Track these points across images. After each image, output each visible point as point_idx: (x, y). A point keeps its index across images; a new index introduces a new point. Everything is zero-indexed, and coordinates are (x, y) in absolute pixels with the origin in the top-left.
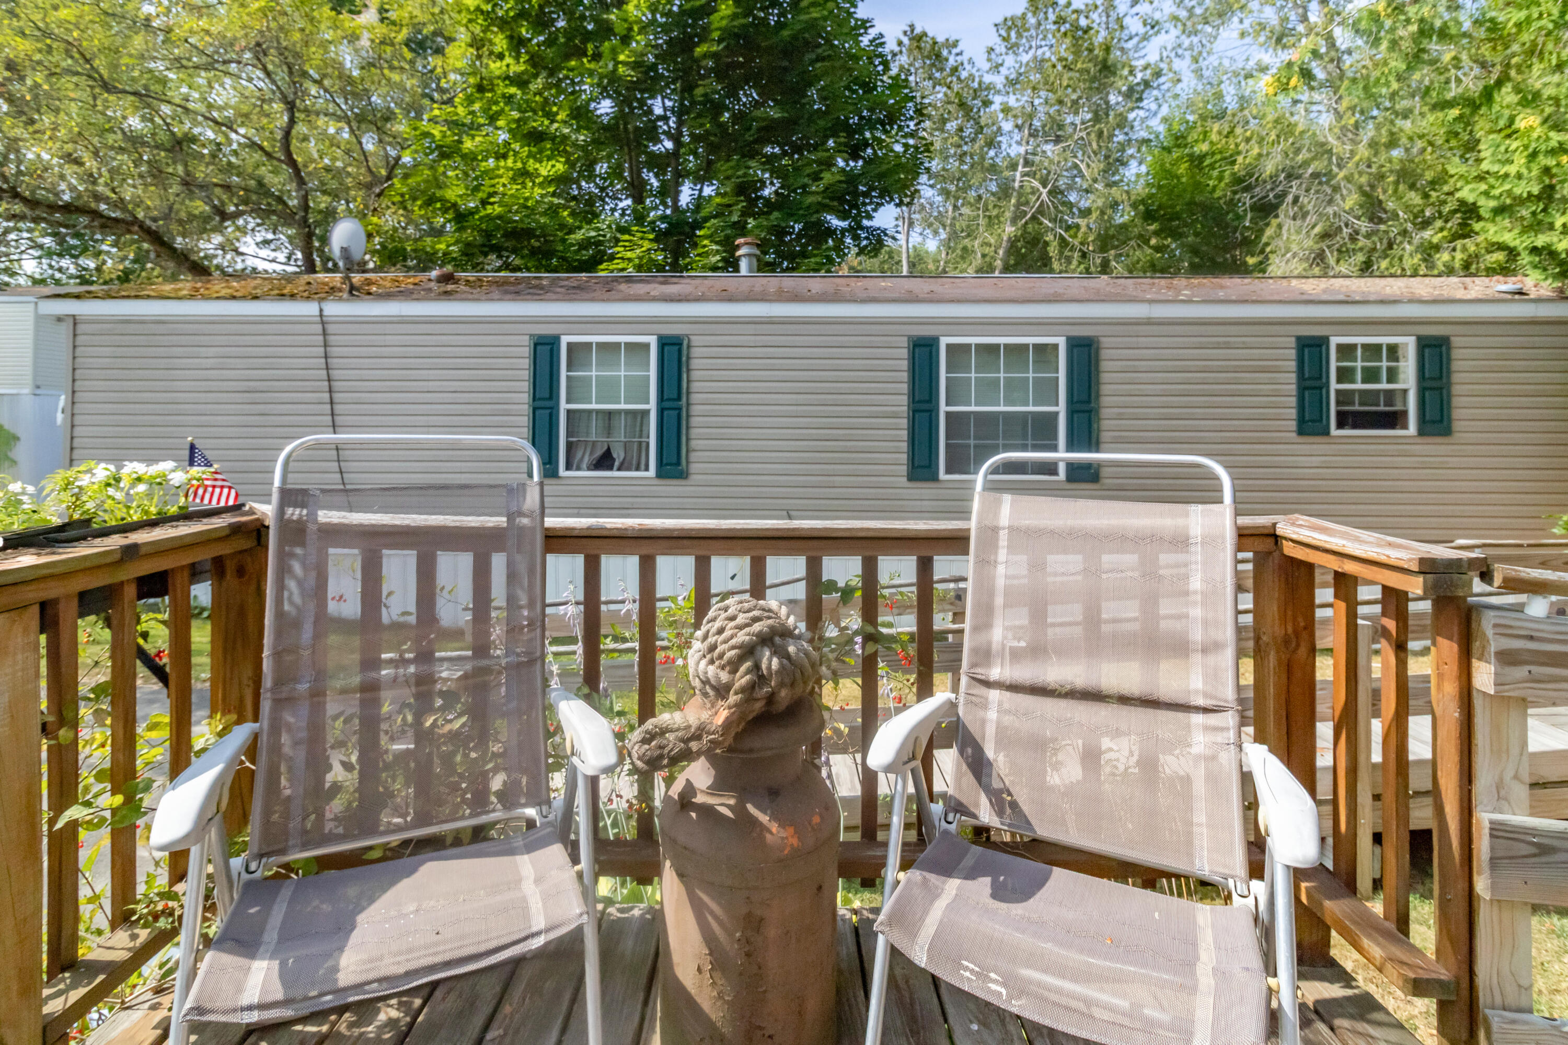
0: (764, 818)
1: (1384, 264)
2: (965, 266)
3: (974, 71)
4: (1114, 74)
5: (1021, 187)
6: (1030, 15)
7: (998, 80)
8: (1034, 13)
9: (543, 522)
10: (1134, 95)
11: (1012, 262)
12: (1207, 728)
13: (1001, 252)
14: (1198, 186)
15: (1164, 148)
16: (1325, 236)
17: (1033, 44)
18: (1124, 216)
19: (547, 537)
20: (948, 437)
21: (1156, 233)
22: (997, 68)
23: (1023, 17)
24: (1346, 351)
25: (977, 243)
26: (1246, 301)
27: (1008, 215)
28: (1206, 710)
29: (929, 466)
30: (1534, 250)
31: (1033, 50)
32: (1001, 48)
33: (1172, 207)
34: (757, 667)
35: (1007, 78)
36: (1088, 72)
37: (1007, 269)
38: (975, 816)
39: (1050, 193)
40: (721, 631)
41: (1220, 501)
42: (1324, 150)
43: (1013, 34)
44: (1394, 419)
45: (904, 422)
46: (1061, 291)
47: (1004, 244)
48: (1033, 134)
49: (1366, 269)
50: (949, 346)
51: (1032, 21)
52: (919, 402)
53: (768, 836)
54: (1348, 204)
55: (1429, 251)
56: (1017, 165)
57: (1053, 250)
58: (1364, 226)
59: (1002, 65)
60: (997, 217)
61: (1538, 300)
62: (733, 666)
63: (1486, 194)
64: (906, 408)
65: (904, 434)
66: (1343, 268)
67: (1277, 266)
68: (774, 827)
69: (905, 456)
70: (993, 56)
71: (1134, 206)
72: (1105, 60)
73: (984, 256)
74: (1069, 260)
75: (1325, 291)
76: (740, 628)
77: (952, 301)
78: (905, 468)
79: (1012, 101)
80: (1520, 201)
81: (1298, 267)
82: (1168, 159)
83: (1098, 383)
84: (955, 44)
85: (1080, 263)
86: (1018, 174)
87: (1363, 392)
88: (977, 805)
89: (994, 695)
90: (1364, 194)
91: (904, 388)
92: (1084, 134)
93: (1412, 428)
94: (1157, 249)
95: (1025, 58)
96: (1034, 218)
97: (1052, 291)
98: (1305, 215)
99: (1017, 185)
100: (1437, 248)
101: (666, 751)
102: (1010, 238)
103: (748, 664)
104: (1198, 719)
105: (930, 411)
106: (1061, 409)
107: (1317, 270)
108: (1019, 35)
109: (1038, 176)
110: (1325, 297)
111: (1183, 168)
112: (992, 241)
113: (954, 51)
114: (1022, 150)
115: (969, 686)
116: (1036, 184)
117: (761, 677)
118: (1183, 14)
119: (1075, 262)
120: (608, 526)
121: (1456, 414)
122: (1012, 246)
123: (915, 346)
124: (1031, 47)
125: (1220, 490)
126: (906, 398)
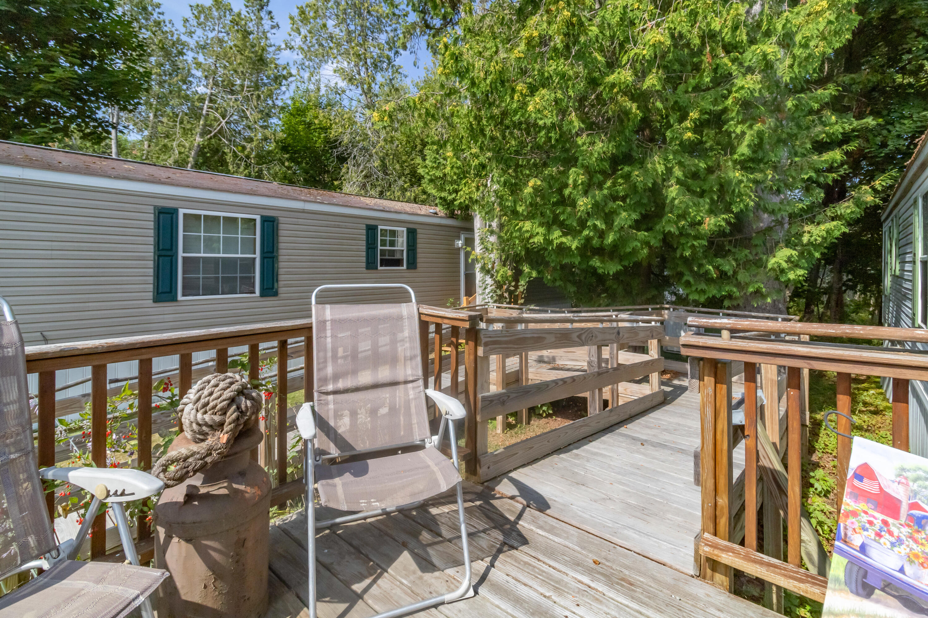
0: (242, 487)
1: (388, 194)
2: (166, 157)
3: (173, 29)
4: (267, 66)
5: (208, 115)
6: (214, 9)
7: (192, 43)
8: (217, 10)
9: (23, 350)
10: (278, 80)
11: (201, 161)
12: (414, 388)
13: (193, 153)
14: (309, 140)
15: (291, 114)
16: (366, 177)
17: (216, 28)
18: (271, 147)
19: (28, 361)
20: (184, 272)
21: (288, 160)
22: (191, 34)
23: (210, 9)
24: (384, 232)
25: (175, 144)
26: (347, 206)
27: (198, 130)
28: (412, 381)
29: (170, 292)
30: (441, 198)
31: (216, 32)
32: (194, 22)
33: (296, 147)
34: (238, 408)
35: (197, 42)
36: (251, 58)
37: (197, 166)
38: (329, 454)
39: (226, 123)
40: (211, 394)
41: (411, 301)
42: (366, 137)
43: (202, 16)
44: (398, 263)
45: (151, 264)
46: (255, 188)
47: (195, 148)
48: (216, 84)
49: (381, 195)
50: (185, 215)
51: (216, 14)
52: (163, 250)
53: (247, 495)
54: (376, 164)
55: (404, 190)
56: (204, 99)
57: (229, 158)
58: (380, 174)
59: (194, 33)
60: (191, 130)
61: (441, 217)
62: (224, 411)
63: (428, 173)
64: (152, 254)
65: (151, 271)
66: (373, 192)
67: (347, 188)
68: (248, 489)
69: (152, 286)
70: (188, 25)
71: (277, 142)
72: (261, 55)
73: (180, 153)
74: (238, 166)
75: (375, 204)
76: (224, 389)
77: (188, 186)
78: (151, 294)
79: (201, 59)
80: (437, 178)
81: (355, 189)
82: (293, 121)
83: (278, 242)
84: (158, 6)
85: (245, 169)
86: (205, 107)
87: (389, 250)
88: (329, 448)
89: (331, 397)
90: (382, 161)
91: (151, 240)
92: (249, 94)
93: (405, 267)
94: (289, 168)
95: (211, 35)
96: (215, 136)
97: (249, 188)
98: (359, 165)
99: (204, 112)
100: (406, 190)
101: (190, 468)
102: (199, 145)
103: (234, 407)
104: (410, 385)
105: (172, 256)
106: (257, 256)
107: (363, 192)
108: (206, 18)
109: (219, 111)
110: (376, 208)
111: (301, 128)
112: (187, 145)
113: (157, 10)
114: (209, 92)
115: (319, 397)
116: (218, 115)
117: (242, 412)
118: (306, 48)
119: (242, 168)
120: (80, 347)
121: (419, 260)
122: (200, 151)
123: (160, 213)
124: (214, 29)
125: (410, 297)
126: (152, 247)
